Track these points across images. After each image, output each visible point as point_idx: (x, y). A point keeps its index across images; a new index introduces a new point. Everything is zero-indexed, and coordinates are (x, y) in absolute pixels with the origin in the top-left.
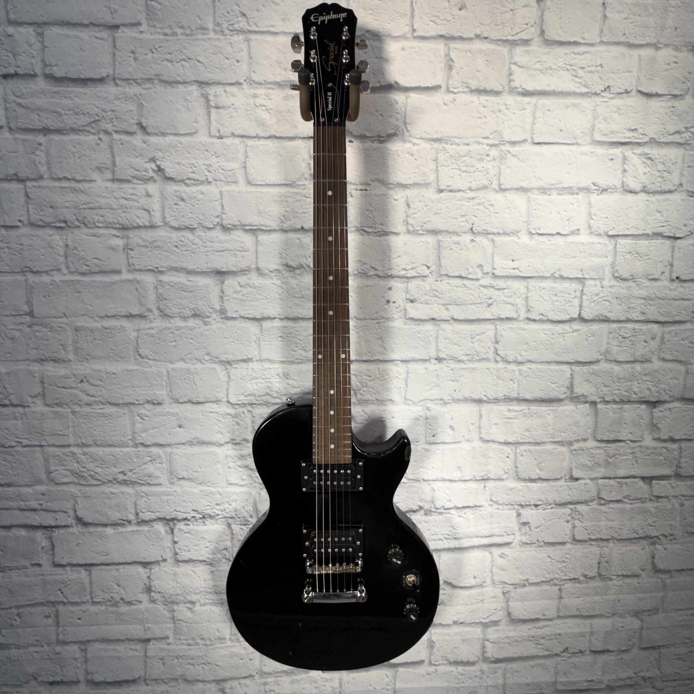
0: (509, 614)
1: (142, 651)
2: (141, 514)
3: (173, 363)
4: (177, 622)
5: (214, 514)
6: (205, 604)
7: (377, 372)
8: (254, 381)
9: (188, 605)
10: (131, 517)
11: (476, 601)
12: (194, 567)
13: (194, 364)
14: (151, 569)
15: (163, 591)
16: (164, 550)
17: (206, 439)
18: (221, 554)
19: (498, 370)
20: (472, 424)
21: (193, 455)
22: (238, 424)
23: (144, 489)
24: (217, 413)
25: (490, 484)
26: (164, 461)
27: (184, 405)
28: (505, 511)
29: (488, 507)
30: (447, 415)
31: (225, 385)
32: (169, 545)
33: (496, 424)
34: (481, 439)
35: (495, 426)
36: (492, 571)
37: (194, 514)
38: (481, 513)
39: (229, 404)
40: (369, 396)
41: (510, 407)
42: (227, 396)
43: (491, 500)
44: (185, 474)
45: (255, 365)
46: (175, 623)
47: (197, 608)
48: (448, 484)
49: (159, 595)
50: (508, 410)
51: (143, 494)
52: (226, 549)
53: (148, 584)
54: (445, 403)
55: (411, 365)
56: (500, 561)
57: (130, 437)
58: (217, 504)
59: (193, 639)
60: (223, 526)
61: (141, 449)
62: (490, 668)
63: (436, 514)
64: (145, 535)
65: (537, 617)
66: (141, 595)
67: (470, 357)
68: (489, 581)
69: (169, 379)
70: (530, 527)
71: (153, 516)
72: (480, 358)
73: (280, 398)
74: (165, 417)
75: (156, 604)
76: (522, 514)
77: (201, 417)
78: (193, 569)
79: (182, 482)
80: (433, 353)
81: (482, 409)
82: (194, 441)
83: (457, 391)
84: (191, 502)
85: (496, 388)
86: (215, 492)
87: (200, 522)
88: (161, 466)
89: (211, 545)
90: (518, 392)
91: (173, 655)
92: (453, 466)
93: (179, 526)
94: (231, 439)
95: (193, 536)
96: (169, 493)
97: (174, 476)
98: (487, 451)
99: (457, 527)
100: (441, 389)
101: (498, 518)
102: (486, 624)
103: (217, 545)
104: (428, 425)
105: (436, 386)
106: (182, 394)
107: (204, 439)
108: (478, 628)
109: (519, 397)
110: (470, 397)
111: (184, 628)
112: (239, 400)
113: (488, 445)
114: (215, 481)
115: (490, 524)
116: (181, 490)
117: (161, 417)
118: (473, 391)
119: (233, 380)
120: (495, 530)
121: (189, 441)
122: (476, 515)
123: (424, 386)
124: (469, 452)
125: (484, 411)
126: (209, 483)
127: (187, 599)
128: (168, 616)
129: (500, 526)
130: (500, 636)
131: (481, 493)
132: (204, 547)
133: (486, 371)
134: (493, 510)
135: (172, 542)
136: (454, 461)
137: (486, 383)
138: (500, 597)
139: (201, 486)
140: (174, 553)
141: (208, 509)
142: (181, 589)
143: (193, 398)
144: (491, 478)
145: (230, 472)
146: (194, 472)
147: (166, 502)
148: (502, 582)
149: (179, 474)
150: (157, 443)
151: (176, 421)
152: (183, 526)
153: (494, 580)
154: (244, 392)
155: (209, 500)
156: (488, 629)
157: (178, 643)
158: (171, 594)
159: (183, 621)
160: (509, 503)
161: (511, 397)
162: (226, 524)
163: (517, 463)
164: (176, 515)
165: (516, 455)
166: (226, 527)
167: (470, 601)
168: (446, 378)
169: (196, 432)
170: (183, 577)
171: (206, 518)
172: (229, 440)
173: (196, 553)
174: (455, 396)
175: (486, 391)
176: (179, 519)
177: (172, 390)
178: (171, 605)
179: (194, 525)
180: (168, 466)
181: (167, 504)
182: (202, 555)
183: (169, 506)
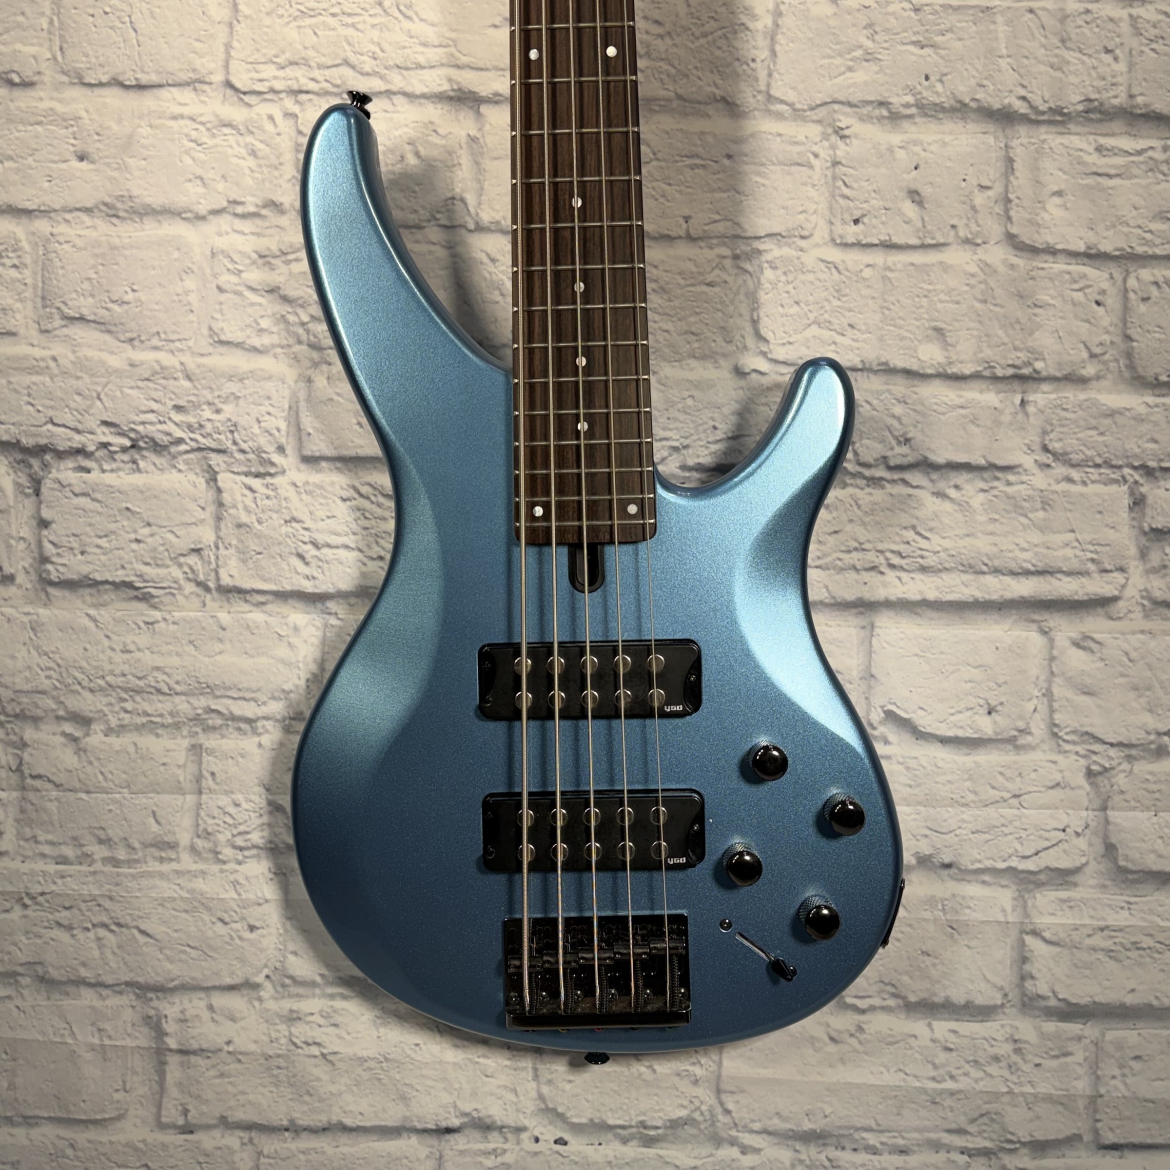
0: (1110, 849)
4: (29, 781)
5: (166, 439)
6: (122, 728)
7: (682, 10)
8: (308, 21)
9: (68, 728)
11: (996, 795)
12: (94, 606)
16: (9, 546)
17: (155, 199)
18: (180, 565)
19: (1064, 18)
20: (983, 188)
21: (114, 248)
22: (253, 153)
24: (192, 119)
26: (28, 260)
27: (98, 91)
28: (1092, 489)
29: (1036, 470)
30: (901, 154)
31: (222, 34)
32: (25, 532)
33: (1059, 193)
34: (1011, 239)
35: (1056, 200)
36: (1048, 694)
37: (105, 435)
38: (1009, 490)
39: (229, 92)
40: (657, 84)
41: (1103, 141)
42: (226, 67)
43: (1046, 449)
44: (85, 306)
46: (24, 788)
47: (96, 739)
48: (900, 387)
50: (1099, 149)
52: (197, 551)
54: (895, 118)
56: (1076, 659)
58: (178, 408)
59: (76, 841)
60: (191, 476)
62: (1043, 1035)
63: (862, 482)
68: (1039, 729)
73: (382, 77)
74: (39, 128)
76: (1150, 500)
77: (144, 131)
78: (92, 612)
79: (77, 332)
81: (1015, 143)
82: (119, 205)
83: (932, 78)
84: (99, 398)
85: (1058, 74)
86: (174, 368)
87: (123, 462)
88: (19, 276)
89: (152, 535)
90: (1130, 87)
91: (11, 892)
92: (917, 323)
93: (58, 470)
94: (229, 202)
95: (97, 505)
96: (35, 363)
97: (54, 311)
98: (1031, 282)
99: (931, 530)
100: (881, 71)
101: (1070, 511)
102: (1031, 877)
103: (170, 536)
104: (840, 183)
105: (867, 61)
106: (94, 60)
107: (148, 200)
108: (1003, 886)
109: (1134, 107)
110: (973, 99)
111: (49, 805)
112: (261, 80)
113: (1035, 264)
114: (173, 332)
115: (1042, 531)
116: (72, 357)
117: (30, 128)
118: (985, 82)
119: (246, 17)
120: (1060, 553)
121: (106, 204)
122: (996, 496)
123: (829, 57)
124: (973, 281)
125: (1019, 150)
126: (157, 337)
127: (66, 708)
128: (4, 763)
129: (1077, 540)
130: (1078, 922)
131: (1011, 424)
132: (131, 541)
133: (1025, 19)
134: (1052, 482)
135: (34, 523)
136: (922, 307)
137: (1026, 57)
138: (1080, 787)
139: (133, 347)
140: (37, 556)
141: (151, 423)
142: (52, 673)
143: (124, 73)
144: (1044, 374)
145: (221, 303)
146: (113, 302)
147: (25, 392)
148: (1087, 733)
149: (70, 303)
150: (10, 206)
151: (73, 141)
152: (70, 472)
153: (1055, 725)
154: (276, 56)
155: (155, 395)
156: (1038, 895)
157: (30, 853)
158: (18, 688)
159: (49, 781)
160: (1105, 462)
161: (1107, 105)
162: (203, 471)
163: (1129, 325)
164: (53, 435)
165: (1126, 298)
166: (203, 481)
167: (975, 793)
168: (898, 34)
169: (128, 176)
170: (60, 634)
171: (141, 449)
172: (225, 204)
173: (102, 557)
174: (925, 94)
175: (1025, 83)
176: (61, 449)
177: (65, 46)
178: (16, 726)
179: (103, 471)
180: (40, 279)
181: (26, 398)
182: (123, 567)
183: (32, 405)
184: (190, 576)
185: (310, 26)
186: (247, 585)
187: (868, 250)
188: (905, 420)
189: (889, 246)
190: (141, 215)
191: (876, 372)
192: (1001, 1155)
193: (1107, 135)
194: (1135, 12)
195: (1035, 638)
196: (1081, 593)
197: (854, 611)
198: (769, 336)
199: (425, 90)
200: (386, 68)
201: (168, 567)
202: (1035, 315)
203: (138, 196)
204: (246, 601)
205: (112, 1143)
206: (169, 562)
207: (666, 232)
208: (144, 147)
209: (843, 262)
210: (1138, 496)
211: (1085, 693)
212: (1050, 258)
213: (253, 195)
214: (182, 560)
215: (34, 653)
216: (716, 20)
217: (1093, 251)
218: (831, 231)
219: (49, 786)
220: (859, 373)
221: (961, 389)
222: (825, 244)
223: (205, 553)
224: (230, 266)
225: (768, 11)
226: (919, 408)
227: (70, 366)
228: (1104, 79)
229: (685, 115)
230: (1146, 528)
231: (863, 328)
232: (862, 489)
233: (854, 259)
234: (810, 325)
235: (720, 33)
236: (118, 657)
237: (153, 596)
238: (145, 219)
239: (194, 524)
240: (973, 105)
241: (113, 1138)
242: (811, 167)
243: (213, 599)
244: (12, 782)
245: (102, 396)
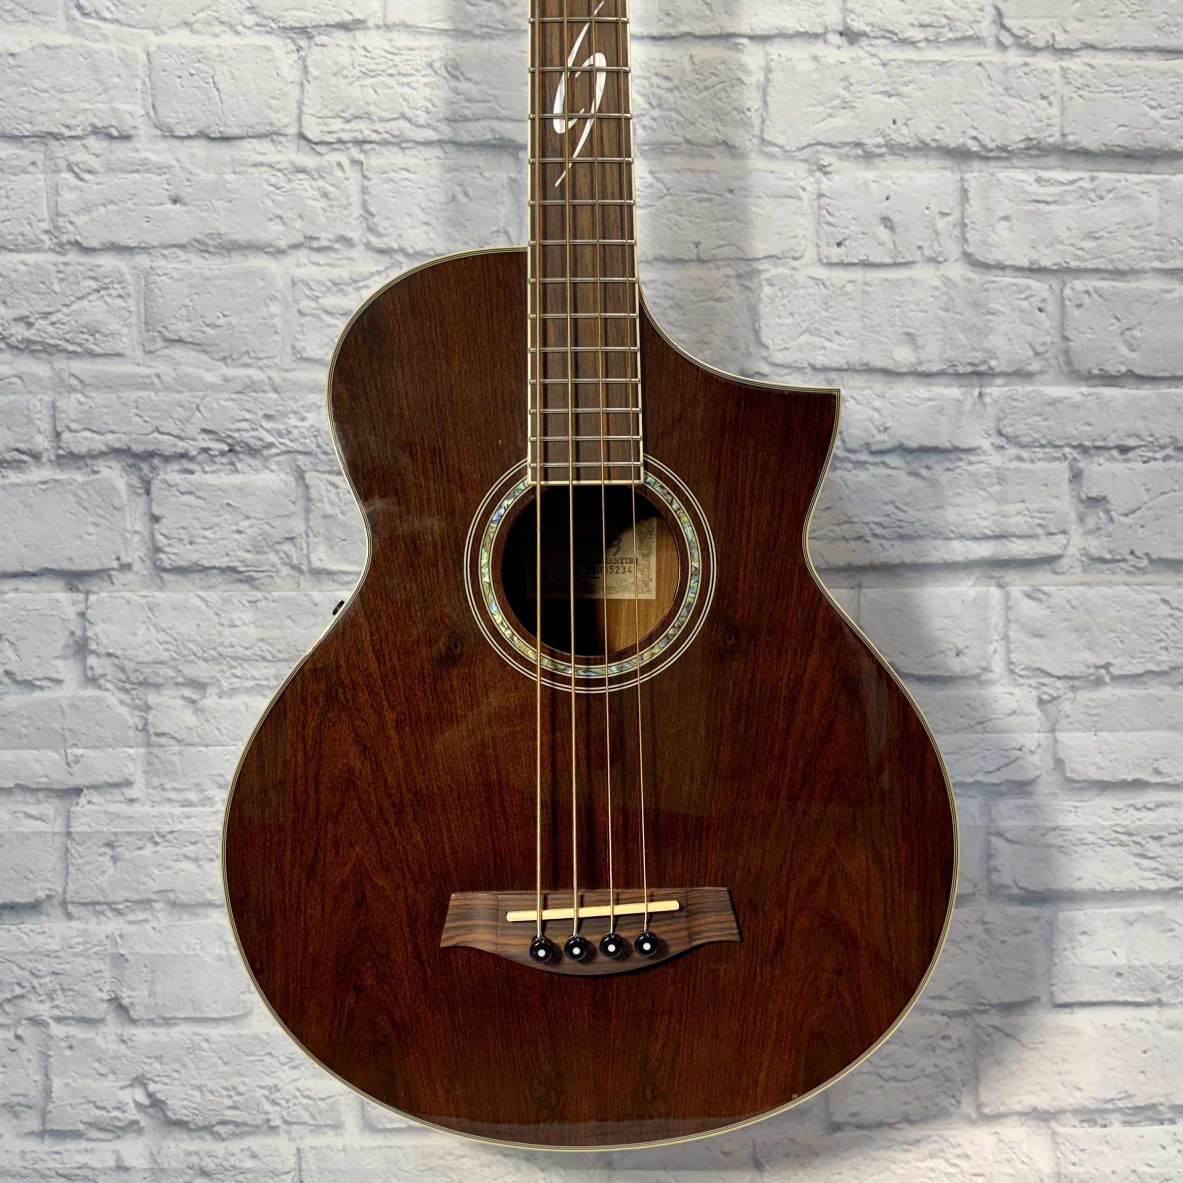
0: (1059, 763)
1: (60, 821)
2: (66, 435)
3: (163, 32)
4: (154, 738)
5: (259, 444)
6: (234, 691)
7: (688, 67)
8: (369, 81)
9: (187, 692)
10: (42, 442)
11: (965, 722)
12: (203, 588)
13: (216, 35)
14: (88, 593)
15: (119, 653)
16: (125, 539)
17: (241, 236)
18: (277, 552)
19: (1007, 70)
20: (943, 214)
21: (206, 279)
22: (325, 195)
23: (78, 366)
24: (271, 166)
25: (995, 390)
26: (131, 290)
27: (187, 143)
28: (1039, 466)
29: (992, 451)
30: (874, 187)
31: (294, 92)
32: (139, 526)
33: (1006, 218)
34: (968, 257)
35: (1004, 224)
36: (1006, 638)
37: (205, 441)
38: (971, 468)
39: (303, 143)
40: (668, 130)
41: (1041, 173)
42: (300, 121)
43: (1000, 433)
44: (183, 329)
45: (372, 40)
46: (149, 745)
47: (211, 701)
48: (879, 384)
49: (107, 661)
50: (1038, 180)
51: (74, 382)
52: (291, 539)
53: (79, 633)
54: (869, 157)
55: (776, 50)
56: (1028, 608)
57: (46, 225)
58: (268, 417)
59: (199, 787)
60: (283, 476)
61: (73, 256)
62: (1007, 918)
63: (849, 466)
64: (76, 495)
65: (1137, 775)
66: (59, 663)
67: (930, 33)
68: (999, 666)
69: (149, 76)
70: (1108, 512)
71: (99, 443)
72: (959, 35)
73: (434, 129)
74: (136, 176)
75: (100, 687)
76: (1086, 474)
77: (230, 177)
79: (178, 352)
80: (833, 18)
81: (968, 176)
82: (209, 242)
83: (899, 122)
84: (198, 409)
85: (1003, 117)
86: (263, 381)
87: (222, 464)
88: (124, 304)
89: (251, 527)
90: (1062, 128)
91: (142, 833)
92: (893, 330)
93: (166, 472)
94: (306, 237)
95: (201, 502)
96: (141, 380)
97: (156, 334)
98: (985, 293)
99: (907, 504)
100: (856, 116)
101: (1021, 484)
102: (995, 789)
103: (267, 527)
104: (824, 212)
105: (844, 108)
106: (182, 116)
107: (236, 237)
108: (971, 797)
109: (1066, 144)
110: (934, 140)
111: (172, 758)
112: (330, 132)
113: (988, 278)
114: (262, 351)
115: (999, 503)
116: (173, 374)
117: (128, 176)
118: (943, 125)
119: (315, 78)
120: (1013, 520)
121: (197, 241)
122: (960, 474)
123: (812, 105)
124: (937, 293)
125: (973, 183)
126: (246, 356)
127: (184, 676)
128: (131, 723)
129: (1027, 509)
130: (1034, 824)
131: (971, 413)
132: (233, 532)
133: (974, 71)
134: (1005, 460)
135: (147, 519)
136: (895, 315)
137: (976, 103)
138: (1032, 714)
139: (227, 365)
140: (150, 546)
141: (245, 430)
142: (170, 646)
143: (209, 127)
144: (997, 370)
145: (302, 325)
146: (207, 326)
147: (133, 405)
148: (1038, 669)
149: (170, 327)
150: (113, 244)
151: (166, 187)
152: (176, 474)
153: (1012, 663)
154: (343, 111)
155: (246, 406)
156: (1001, 804)
157: (157, 799)
158: (140, 660)
159: (172, 737)
160: (1049, 443)
161: (1043, 144)
162: (292, 470)
163: (1066, 327)
164: (159, 442)
165: (1063, 305)
166: (292, 479)
167: (947, 721)
168: (869, 85)
169: (216, 216)
170: (175, 613)
171: (237, 452)
172: (302, 239)
173: (209, 547)
174: (893, 136)
175: (976, 125)
176: (167, 454)
177: (156, 103)
178: (140, 692)
179: (205, 472)
180: (142, 307)
181: (134, 411)
182: (227, 554)
183: (140, 416)
184: (286, 560)
185: (371, 85)
186: (334, 567)
187: (849, 269)
188: (884, 412)
189: (867, 265)
190: (229, 251)
191: (859, 372)
192: (975, 1016)
193: (1044, 168)
194: (1065, 64)
195: (995, 592)
196: (1031, 553)
197: (845, 574)
198: (769, 343)
199: (472, 139)
200: (438, 121)
201: (266, 553)
202: (989, 321)
203: (226, 234)
204: (334, 581)
205: (240, 1036)
206: (267, 550)
207: (680, 256)
208: (229, 191)
209: (829, 278)
210: (1076, 471)
211: (1036, 636)
212: (1000, 273)
213: (326, 232)
214: (278, 547)
215: (153, 630)
216: (716, 75)
217: (1035, 266)
218: (819, 253)
219: (171, 741)
220: (845, 373)
221: (929, 385)
222: (814, 263)
223: (298, 541)
224: (308, 293)
225: (760, 68)
226: (895, 401)
227: (172, 382)
228: (1041, 121)
229: (693, 156)
230: (1084, 497)
231: (848, 334)
232: (849, 471)
233: (838, 276)
234: (802, 333)
235: (720, 86)
236: (227, 632)
237: (254, 579)
238: (233, 254)
239: (287, 516)
240: (933, 144)
241: (242, 1032)
242: (800, 199)
243: (306, 580)
244: (139, 740)
245: (201, 407)
